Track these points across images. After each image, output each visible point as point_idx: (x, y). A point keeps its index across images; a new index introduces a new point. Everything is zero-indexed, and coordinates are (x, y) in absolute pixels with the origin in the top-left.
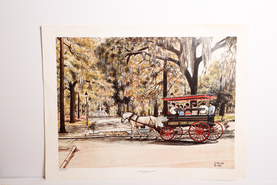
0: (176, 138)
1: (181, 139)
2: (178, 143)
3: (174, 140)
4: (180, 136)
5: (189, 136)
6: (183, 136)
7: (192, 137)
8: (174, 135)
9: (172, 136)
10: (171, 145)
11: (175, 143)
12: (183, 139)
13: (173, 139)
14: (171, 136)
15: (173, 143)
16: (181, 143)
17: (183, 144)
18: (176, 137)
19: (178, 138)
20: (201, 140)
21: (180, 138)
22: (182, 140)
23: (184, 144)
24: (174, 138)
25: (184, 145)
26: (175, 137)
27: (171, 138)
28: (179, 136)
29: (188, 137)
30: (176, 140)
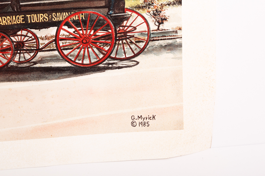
0: (20, 62)
1: (35, 63)
2: (27, 75)
3: (16, 67)
4: (32, 54)
5: (56, 53)
6: (40, 54)
7: (66, 56)
8: (14, 55)
9: (9, 56)
10: (9, 80)
11: (21, 76)
12: (41, 61)
13: (12, 64)
14: (5, 58)
15: (14, 77)
16: (36, 74)
17: (42, 75)
18: (22, 60)
19: (28, 61)
20: (93, 61)
21: (34, 60)
22: (38, 65)
23: (47, 76)
24: (16, 62)
25: (47, 79)
26: (17, 59)
27: (5, 61)
28: (28, 56)
29: (56, 56)
30: (20, 66)
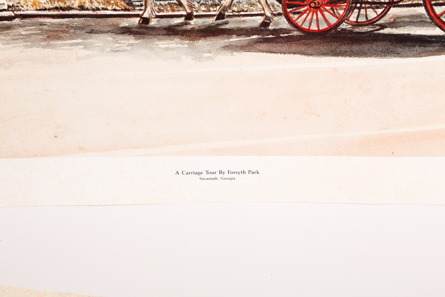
0: (357, 24)
1: (383, 27)
2: (366, 47)
3: (351, 32)
4: (380, 11)
5: (422, 10)
6: (394, 11)
7: (438, 17)
8: (350, 10)
9: (341, 12)
10: (336, 54)
11: (355, 48)
12: (394, 24)
13: (344, 26)
14: (334, 15)
15: (344, 48)
16: (381, 46)
17: (392, 48)
18: (362, 19)
19: (371, 23)
21: (381, 21)
22: (387, 31)
23: (399, 50)
24: (352, 24)
25: (398, 55)
26: (353, 18)
27: (333, 20)
28: (372, 14)
29: (420, 16)
30: (357, 30)
